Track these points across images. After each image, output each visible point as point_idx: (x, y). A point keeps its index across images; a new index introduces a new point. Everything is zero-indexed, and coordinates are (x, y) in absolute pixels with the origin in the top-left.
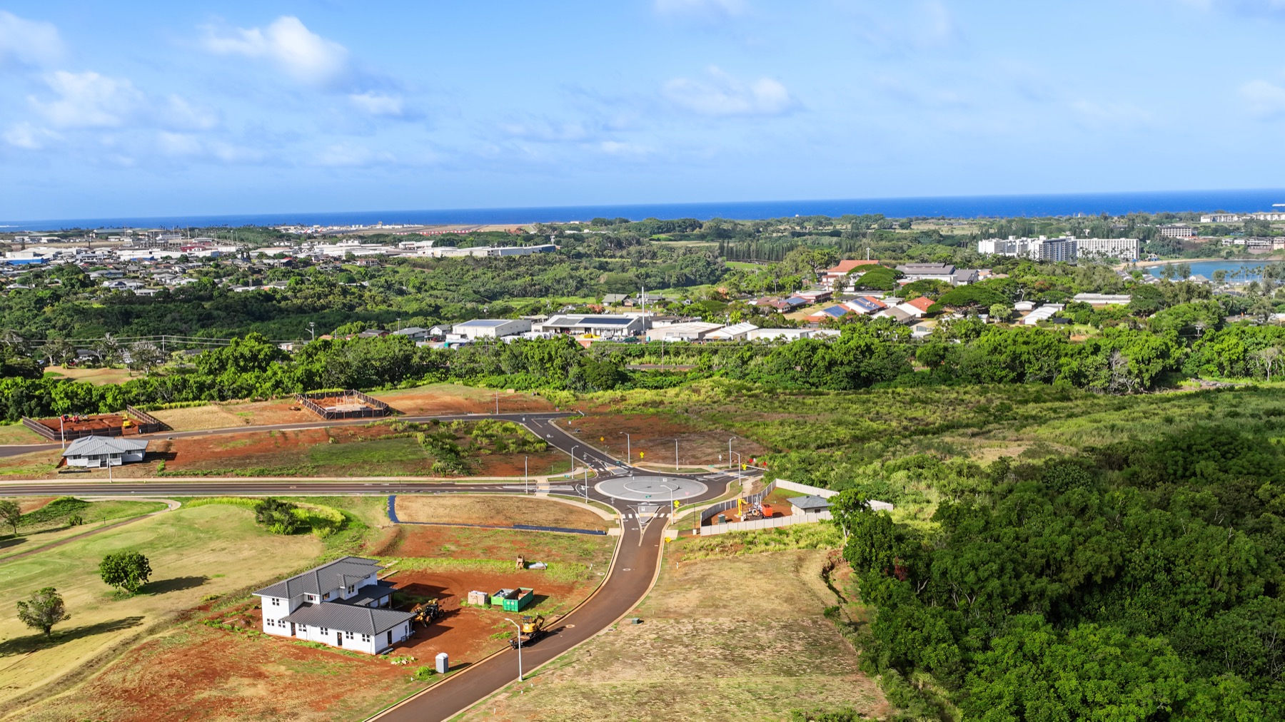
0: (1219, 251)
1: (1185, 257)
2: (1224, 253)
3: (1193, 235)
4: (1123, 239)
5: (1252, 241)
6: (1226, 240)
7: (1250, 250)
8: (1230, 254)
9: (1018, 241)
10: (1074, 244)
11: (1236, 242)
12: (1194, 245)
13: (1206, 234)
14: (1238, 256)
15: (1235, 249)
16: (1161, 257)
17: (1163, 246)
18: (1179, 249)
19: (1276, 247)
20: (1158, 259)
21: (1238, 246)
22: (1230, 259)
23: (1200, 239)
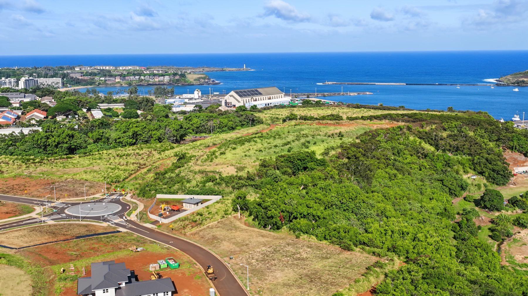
0: (95, 83)
1: (82, 86)
2: (97, 83)
3: (81, 76)
4: (55, 78)
5: (107, 78)
6: (97, 78)
7: (107, 82)
8: (99, 84)
9: (7, 80)
10: (37, 81)
11: (101, 79)
12: (85, 80)
13: (87, 76)
14: (103, 85)
15: (101, 82)
16: (71, 86)
17: (72, 81)
18: (79, 82)
19: (117, 81)
20: (70, 87)
21: (102, 80)
22: (100, 86)
23: (86, 78)
